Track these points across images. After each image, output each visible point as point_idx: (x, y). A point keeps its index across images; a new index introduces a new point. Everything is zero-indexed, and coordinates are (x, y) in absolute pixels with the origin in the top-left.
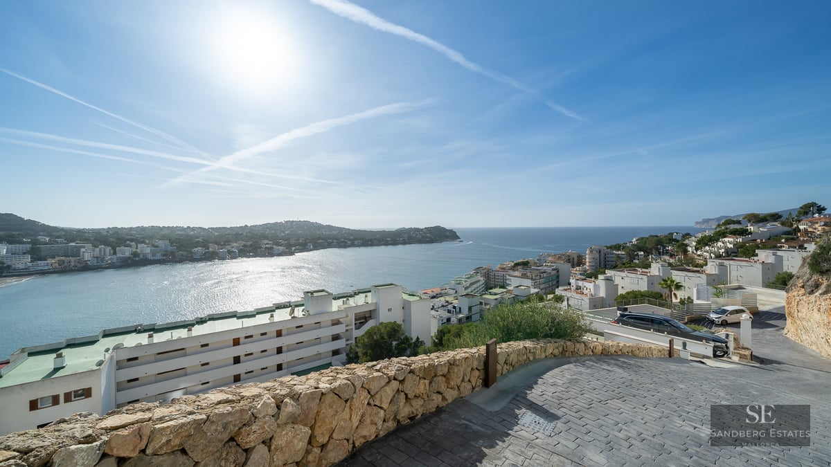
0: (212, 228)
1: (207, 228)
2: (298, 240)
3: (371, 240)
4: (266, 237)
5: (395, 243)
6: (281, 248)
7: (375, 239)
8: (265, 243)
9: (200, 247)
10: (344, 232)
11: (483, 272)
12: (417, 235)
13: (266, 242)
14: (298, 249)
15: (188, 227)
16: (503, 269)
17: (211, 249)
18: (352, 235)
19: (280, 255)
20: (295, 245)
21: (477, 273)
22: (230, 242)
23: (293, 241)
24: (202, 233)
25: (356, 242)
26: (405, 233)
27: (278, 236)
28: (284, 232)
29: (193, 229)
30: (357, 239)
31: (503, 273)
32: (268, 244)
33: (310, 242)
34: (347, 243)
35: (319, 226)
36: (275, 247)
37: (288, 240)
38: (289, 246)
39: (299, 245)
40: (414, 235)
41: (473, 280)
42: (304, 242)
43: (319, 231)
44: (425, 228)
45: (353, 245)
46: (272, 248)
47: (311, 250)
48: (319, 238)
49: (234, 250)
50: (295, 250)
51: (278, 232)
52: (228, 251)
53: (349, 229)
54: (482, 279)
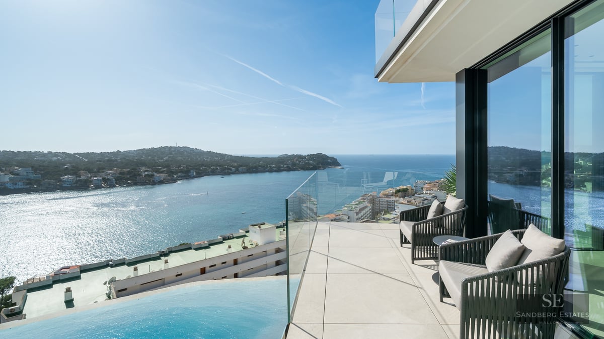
0: (78, 154)
1: (72, 153)
2: (180, 166)
3: (256, 167)
4: (143, 164)
5: (279, 170)
6: (162, 176)
7: (260, 166)
8: (144, 171)
9: (70, 174)
10: (226, 158)
11: (369, 198)
12: (300, 162)
13: (143, 169)
14: (180, 176)
15: (50, 153)
16: (385, 195)
17: (83, 177)
18: (235, 162)
19: (161, 182)
20: (176, 173)
21: (364, 199)
22: (104, 169)
23: (174, 168)
24: (67, 159)
25: (240, 169)
26: (288, 160)
27: (156, 163)
28: (162, 159)
29: (56, 154)
30: (241, 166)
31: (386, 199)
32: (147, 171)
33: (192, 169)
34: (231, 170)
35: (200, 153)
36: (155, 174)
37: (168, 166)
38: (171, 173)
39: (181, 171)
40: (297, 162)
41: (361, 206)
42: (186, 169)
43: (200, 157)
44: (308, 155)
45: (237, 172)
46: (153, 175)
47: (194, 177)
48: (202, 165)
49: (109, 177)
50: (177, 177)
51: (156, 158)
52: (103, 179)
53: (231, 155)
54: (369, 205)
